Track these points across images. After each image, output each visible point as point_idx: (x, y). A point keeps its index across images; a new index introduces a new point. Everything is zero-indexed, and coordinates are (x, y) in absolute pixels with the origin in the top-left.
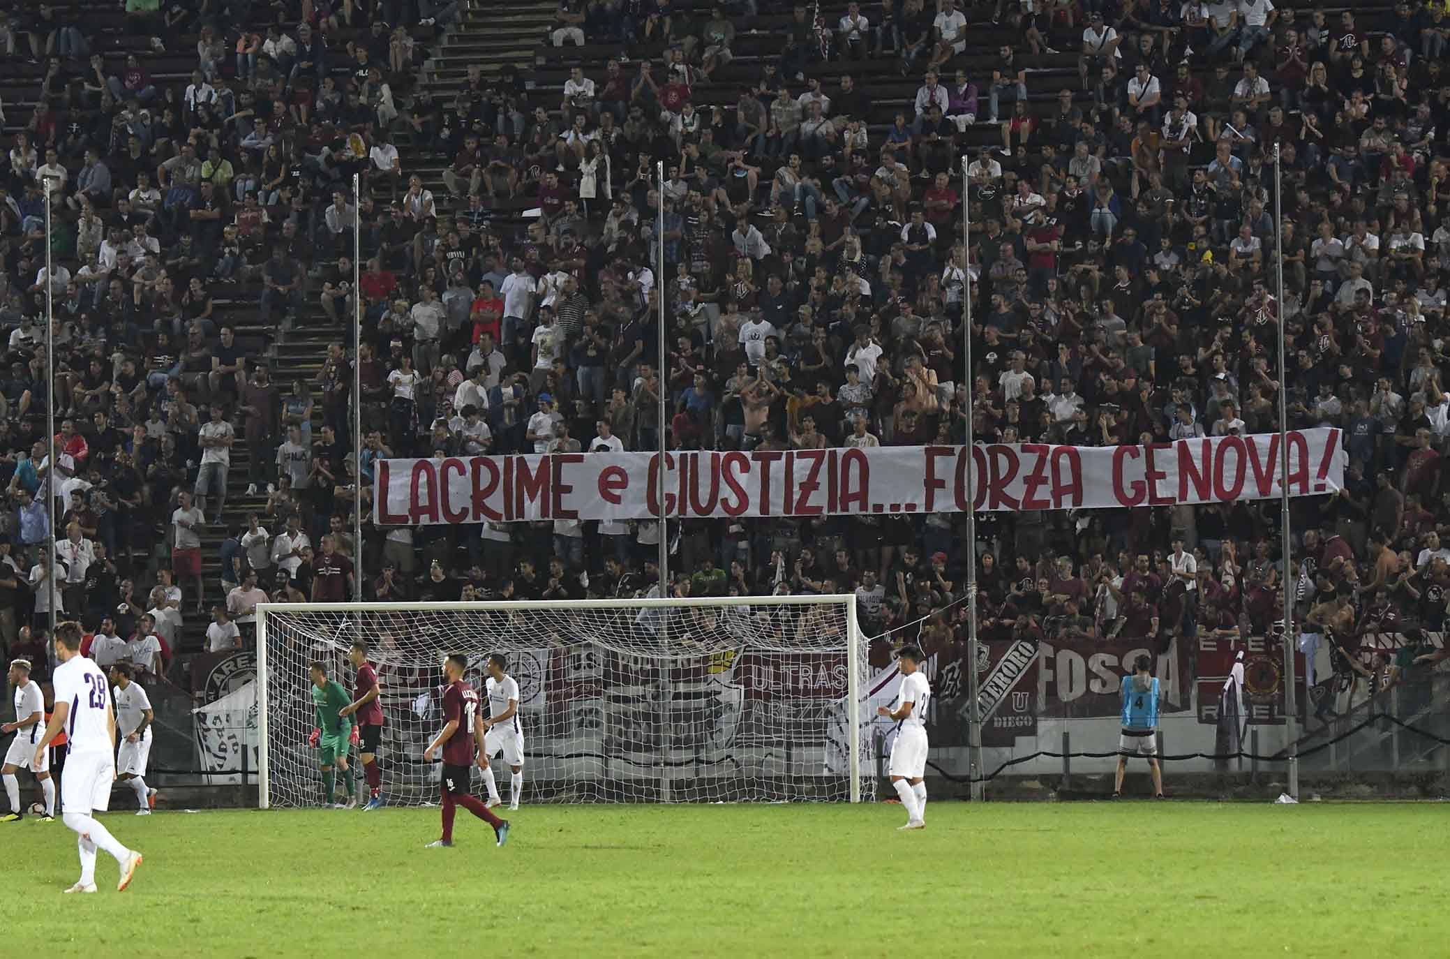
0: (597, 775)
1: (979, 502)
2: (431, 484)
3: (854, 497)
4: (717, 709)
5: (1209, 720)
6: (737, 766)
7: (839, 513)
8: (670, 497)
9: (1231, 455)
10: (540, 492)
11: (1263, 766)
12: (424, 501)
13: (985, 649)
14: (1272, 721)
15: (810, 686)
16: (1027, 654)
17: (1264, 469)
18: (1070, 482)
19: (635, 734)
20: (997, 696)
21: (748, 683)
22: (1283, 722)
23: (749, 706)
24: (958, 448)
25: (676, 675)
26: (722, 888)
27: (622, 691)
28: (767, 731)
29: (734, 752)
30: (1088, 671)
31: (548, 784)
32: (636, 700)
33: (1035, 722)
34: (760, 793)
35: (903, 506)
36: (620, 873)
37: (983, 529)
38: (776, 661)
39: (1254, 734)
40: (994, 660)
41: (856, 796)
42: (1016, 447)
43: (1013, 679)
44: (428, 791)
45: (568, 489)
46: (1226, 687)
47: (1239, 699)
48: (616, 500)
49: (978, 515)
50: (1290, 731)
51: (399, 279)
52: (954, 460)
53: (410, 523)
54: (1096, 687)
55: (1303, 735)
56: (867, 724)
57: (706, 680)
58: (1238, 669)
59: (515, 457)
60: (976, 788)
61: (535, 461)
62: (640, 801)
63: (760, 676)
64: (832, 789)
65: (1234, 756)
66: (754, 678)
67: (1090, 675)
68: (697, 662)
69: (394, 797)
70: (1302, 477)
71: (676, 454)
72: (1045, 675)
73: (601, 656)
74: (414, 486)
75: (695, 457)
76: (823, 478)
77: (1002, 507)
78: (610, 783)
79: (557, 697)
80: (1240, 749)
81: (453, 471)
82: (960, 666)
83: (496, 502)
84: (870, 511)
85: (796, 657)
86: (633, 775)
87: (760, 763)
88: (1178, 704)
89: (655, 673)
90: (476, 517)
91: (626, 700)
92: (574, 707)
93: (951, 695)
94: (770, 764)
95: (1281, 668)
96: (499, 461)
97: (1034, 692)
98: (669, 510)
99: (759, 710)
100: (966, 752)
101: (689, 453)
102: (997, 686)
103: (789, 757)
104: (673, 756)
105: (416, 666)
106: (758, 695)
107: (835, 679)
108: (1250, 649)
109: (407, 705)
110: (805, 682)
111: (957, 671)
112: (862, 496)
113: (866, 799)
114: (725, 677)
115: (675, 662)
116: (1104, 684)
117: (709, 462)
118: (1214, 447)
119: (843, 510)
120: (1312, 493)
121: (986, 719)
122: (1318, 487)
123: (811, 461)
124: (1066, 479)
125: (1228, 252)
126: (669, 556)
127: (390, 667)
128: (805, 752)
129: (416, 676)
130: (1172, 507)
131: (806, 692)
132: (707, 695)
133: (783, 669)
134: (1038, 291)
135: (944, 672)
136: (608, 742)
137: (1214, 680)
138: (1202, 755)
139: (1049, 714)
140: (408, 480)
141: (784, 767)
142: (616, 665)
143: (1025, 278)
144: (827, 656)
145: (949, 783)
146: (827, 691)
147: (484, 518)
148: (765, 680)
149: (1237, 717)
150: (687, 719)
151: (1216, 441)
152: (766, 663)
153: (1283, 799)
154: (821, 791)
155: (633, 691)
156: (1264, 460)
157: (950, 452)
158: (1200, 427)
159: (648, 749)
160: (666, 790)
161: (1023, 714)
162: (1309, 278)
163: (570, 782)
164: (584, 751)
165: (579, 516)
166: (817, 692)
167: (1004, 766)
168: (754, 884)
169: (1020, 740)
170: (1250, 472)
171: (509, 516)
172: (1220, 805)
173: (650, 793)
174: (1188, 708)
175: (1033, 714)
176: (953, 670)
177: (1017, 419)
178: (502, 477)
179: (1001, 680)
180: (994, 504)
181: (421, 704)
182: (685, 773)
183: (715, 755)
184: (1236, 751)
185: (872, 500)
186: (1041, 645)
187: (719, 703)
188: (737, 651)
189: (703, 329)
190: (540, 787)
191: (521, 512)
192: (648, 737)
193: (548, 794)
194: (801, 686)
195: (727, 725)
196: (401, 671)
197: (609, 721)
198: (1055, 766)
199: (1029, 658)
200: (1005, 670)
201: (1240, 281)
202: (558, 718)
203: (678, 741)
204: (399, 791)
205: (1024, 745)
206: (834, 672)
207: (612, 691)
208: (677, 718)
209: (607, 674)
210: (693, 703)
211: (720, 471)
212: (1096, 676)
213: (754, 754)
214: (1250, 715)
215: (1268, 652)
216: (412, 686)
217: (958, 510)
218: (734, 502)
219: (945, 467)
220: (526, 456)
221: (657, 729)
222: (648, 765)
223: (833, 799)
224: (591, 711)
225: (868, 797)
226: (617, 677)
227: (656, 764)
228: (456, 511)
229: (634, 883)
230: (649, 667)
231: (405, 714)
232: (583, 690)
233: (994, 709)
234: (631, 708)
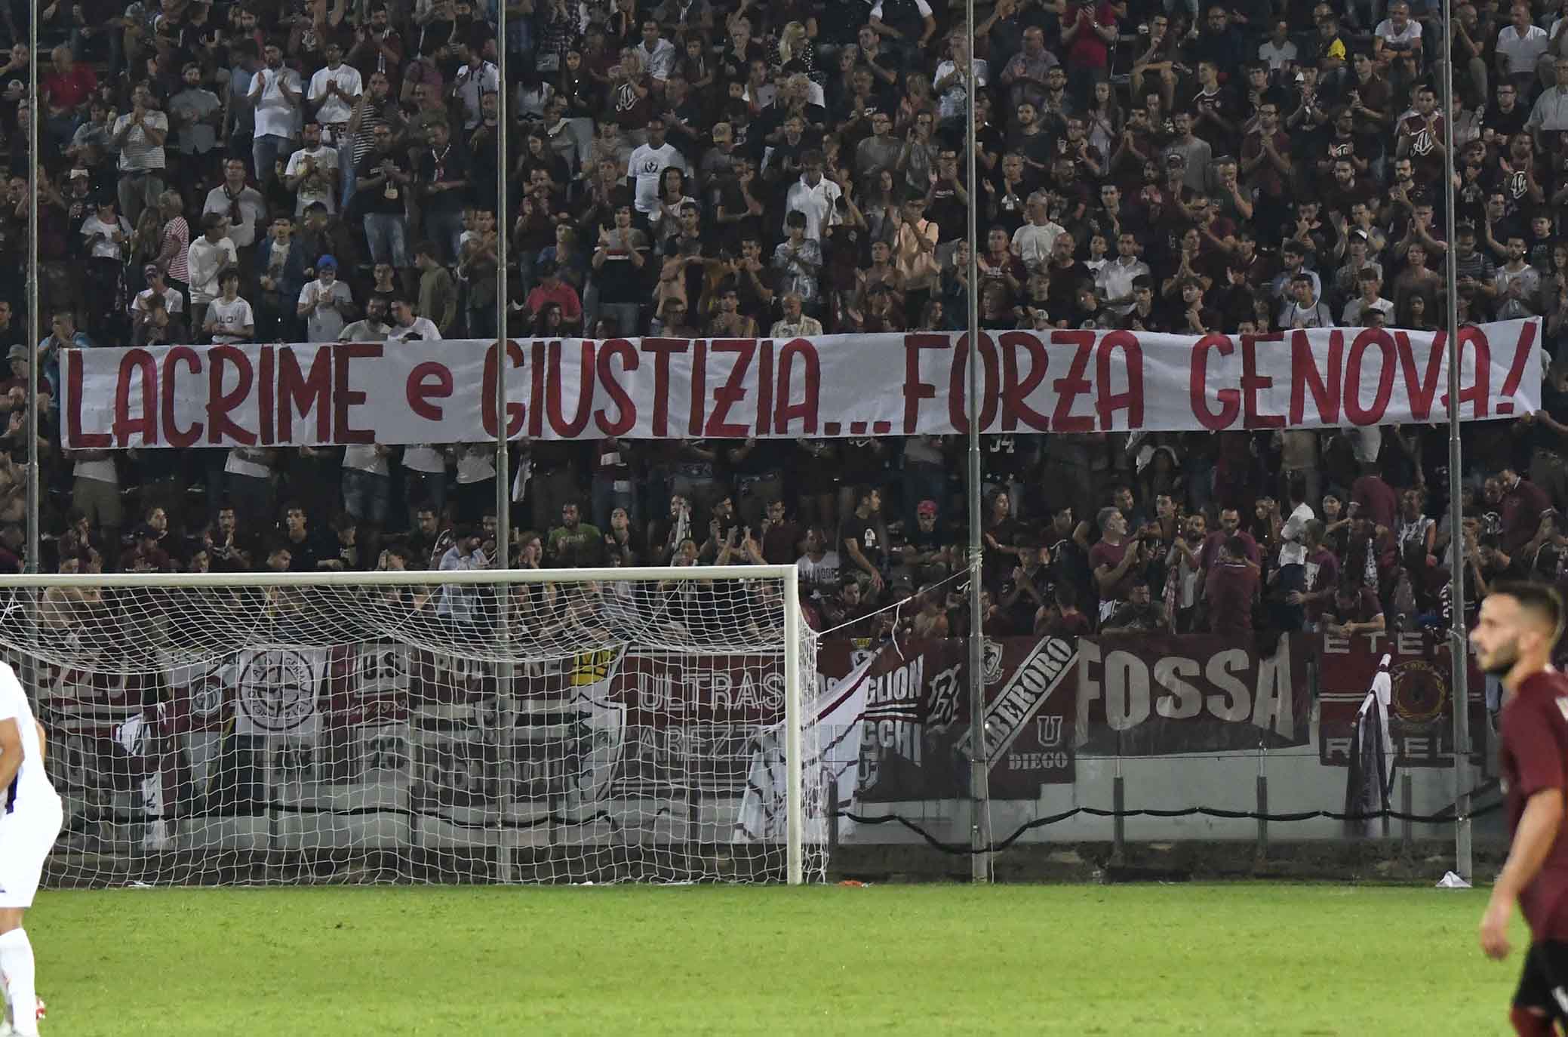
0: (399, 841)
1: (987, 419)
2: (148, 384)
3: (797, 412)
4: (584, 739)
5: (1337, 759)
6: (615, 827)
7: (773, 435)
8: (516, 409)
9: (1373, 355)
10: (315, 403)
11: (1420, 831)
12: (136, 413)
13: (997, 650)
14: (1432, 761)
15: (728, 704)
16: (1061, 657)
17: (1422, 380)
18: (1125, 389)
19: (459, 778)
20: (1014, 721)
21: (632, 700)
22: (1450, 763)
23: (632, 735)
24: (955, 336)
25: (520, 687)
26: (579, 1017)
27: (436, 713)
28: (661, 775)
29: (610, 805)
30: (1154, 684)
31: (324, 854)
32: (459, 726)
33: (1072, 759)
34: (648, 869)
35: (870, 427)
36: (424, 993)
37: (995, 464)
38: (675, 666)
39: (1407, 781)
40: (1009, 666)
41: (796, 874)
42: (1044, 336)
43: (1038, 696)
44: (139, 864)
45: (360, 398)
46: (1364, 709)
47: (1385, 727)
48: (435, 414)
49: (987, 441)
50: (1462, 776)
51: (101, 76)
52: (948, 356)
53: (115, 445)
54: (1165, 708)
55: (1481, 784)
56: (813, 761)
57: (567, 695)
58: (1382, 682)
59: (277, 347)
60: (981, 864)
61: (306, 355)
62: (465, 880)
63: (650, 689)
64: (758, 865)
65: (1377, 814)
66: (642, 693)
67: (1157, 690)
68: (555, 667)
69: (85, 874)
70: (1479, 394)
71: (526, 343)
72: (1088, 690)
73: (406, 659)
74: (123, 390)
75: (556, 348)
76: (751, 383)
77: (1022, 428)
78: (418, 853)
79: (339, 720)
80: (1385, 804)
81: (182, 367)
82: (957, 676)
83: (247, 416)
84: (821, 433)
85: (705, 661)
86: (454, 841)
87: (649, 823)
88: (1291, 737)
89: (490, 684)
90: (215, 437)
91: (445, 725)
92: (364, 737)
93: (944, 721)
94: (664, 825)
95: (1448, 682)
96: (253, 354)
97: (1070, 714)
98: (514, 428)
99: (647, 743)
100: (966, 805)
101: (547, 341)
102: (1015, 706)
103: (694, 814)
104: (516, 812)
105: (124, 672)
106: (647, 718)
107: (766, 694)
108: (1401, 651)
109: (105, 732)
110: (721, 699)
111: (953, 683)
112: (809, 412)
113: (811, 878)
114: (598, 688)
115: (520, 667)
116: (1178, 703)
117: (579, 356)
118: (1348, 344)
119: (778, 432)
120: (1493, 415)
121: (997, 757)
122: (1504, 408)
123: (735, 356)
124: (1119, 385)
125: (1372, 42)
126: (512, 505)
127: (81, 674)
128: (717, 805)
129: (122, 688)
130: (1280, 432)
131: (721, 713)
132: (570, 717)
133: (685, 678)
134: (1082, 102)
135: (933, 684)
136: (416, 790)
137: (1345, 698)
138: (1326, 814)
139: (1091, 749)
140: (112, 380)
141: (687, 830)
142: (429, 673)
143: (1062, 81)
144: (753, 660)
145: (940, 855)
146: (753, 714)
147: (227, 441)
148: (660, 696)
149: (1381, 756)
150: (539, 755)
151: (1351, 333)
152: (660, 670)
153: (1450, 880)
154: (743, 867)
155: (455, 711)
156: (1422, 366)
157: (943, 343)
158: (1325, 310)
159: (478, 801)
160: (504, 863)
161: (1055, 750)
162: (1494, 82)
163: (357, 851)
164: (379, 804)
165: (377, 439)
166: (737, 714)
167: (1023, 829)
168: (628, 1011)
169: (1049, 790)
170: (1399, 382)
171: (267, 437)
172: (1352, 890)
173: (480, 869)
174: (1306, 741)
175: (1066, 746)
176: (947, 681)
177: (1045, 296)
178: (256, 379)
179: (1021, 698)
180: (1009, 423)
181: (130, 732)
182: (535, 839)
183: (580, 811)
184: (1379, 807)
185: (823, 417)
186: (1083, 644)
187: (588, 730)
188: (616, 651)
189: (568, 155)
190: (311, 859)
191: (286, 433)
192: (479, 782)
193: (324, 869)
194: (714, 706)
195: (601, 762)
196: (99, 680)
197: (419, 759)
198: (1101, 829)
199: (1064, 664)
200: (1026, 682)
201: (1389, 85)
202: (340, 753)
203: (523, 789)
204: (91, 864)
205: (1055, 797)
206: (765, 684)
207: (423, 712)
208: (522, 754)
209: (415, 685)
210: (549, 730)
211: (595, 370)
212: (1167, 692)
213: (640, 810)
214: (1401, 752)
215: (1427, 656)
216: (115, 702)
217: (953, 431)
218: (613, 415)
219: (934, 364)
220: (296, 347)
221: (492, 771)
222: (478, 826)
223: (760, 879)
224: (391, 742)
225: (815, 875)
226: (430, 691)
227: (491, 824)
228: (183, 427)
229: (445, 1008)
230: (480, 675)
231: (104, 747)
232: (378, 710)
233: (1008, 743)
234: (453, 737)
